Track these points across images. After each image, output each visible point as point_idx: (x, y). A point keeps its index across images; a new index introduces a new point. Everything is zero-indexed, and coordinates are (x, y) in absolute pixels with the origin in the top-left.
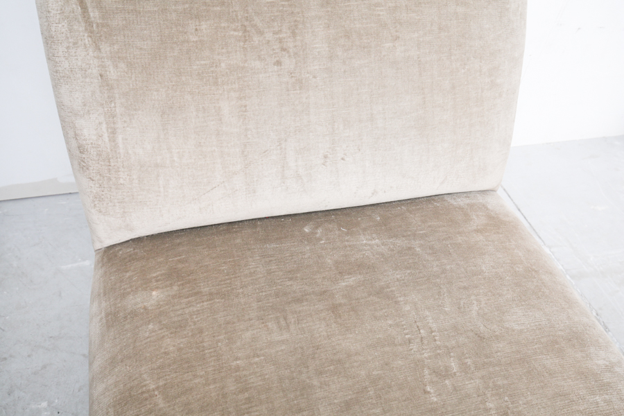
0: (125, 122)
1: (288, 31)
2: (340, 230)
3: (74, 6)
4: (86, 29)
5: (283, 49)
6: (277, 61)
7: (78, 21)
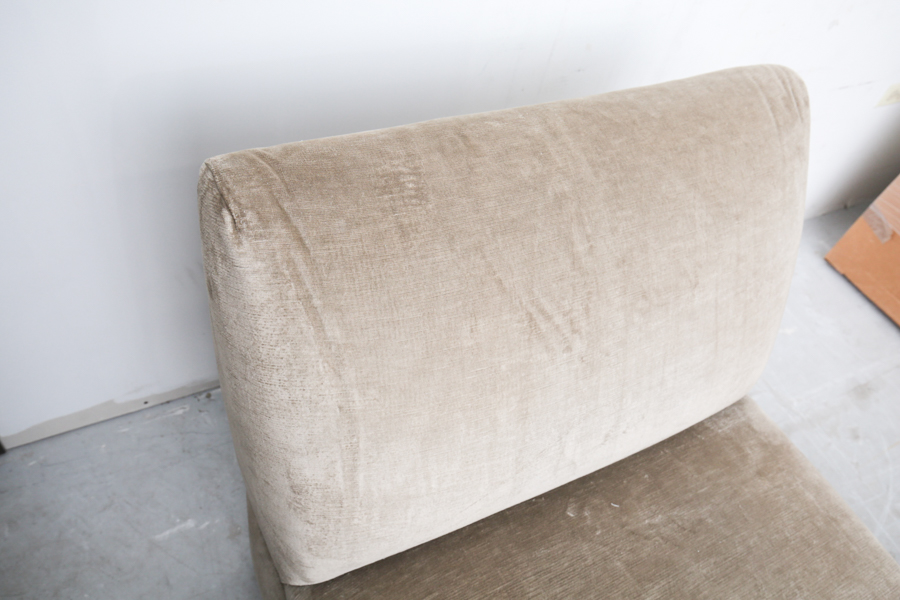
0: (370, 457)
1: (581, 308)
2: (610, 506)
3: (303, 325)
4: (321, 354)
5: (574, 331)
6: (568, 347)
7: (309, 344)
